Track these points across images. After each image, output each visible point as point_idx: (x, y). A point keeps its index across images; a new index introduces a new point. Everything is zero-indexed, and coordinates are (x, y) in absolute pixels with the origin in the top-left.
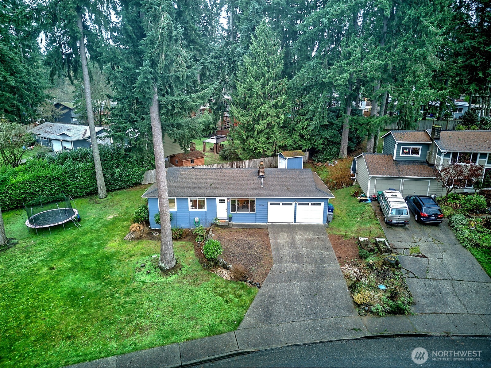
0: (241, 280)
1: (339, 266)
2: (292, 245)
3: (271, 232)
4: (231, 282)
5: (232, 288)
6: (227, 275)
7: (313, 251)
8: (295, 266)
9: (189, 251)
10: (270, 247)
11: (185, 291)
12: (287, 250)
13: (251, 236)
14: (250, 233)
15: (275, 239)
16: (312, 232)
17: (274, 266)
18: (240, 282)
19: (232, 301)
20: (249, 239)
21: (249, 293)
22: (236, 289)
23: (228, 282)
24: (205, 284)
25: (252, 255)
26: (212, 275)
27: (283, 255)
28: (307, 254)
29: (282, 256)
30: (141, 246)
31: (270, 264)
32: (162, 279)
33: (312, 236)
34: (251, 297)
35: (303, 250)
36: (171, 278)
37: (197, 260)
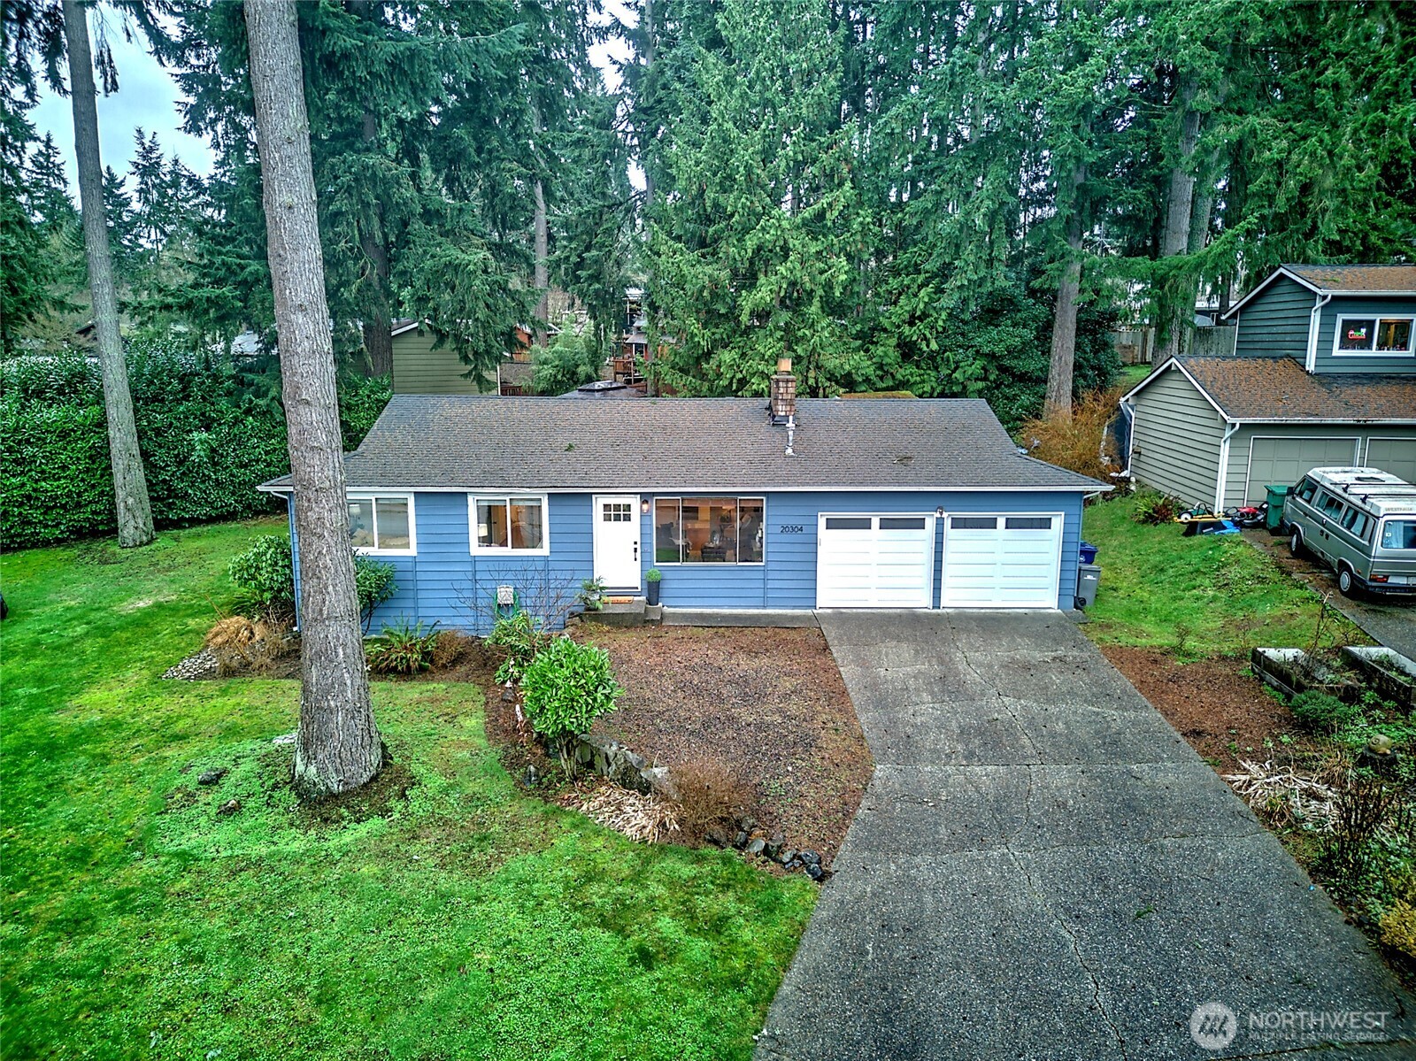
0: (716, 842)
1: (1211, 774)
2: (948, 686)
3: (840, 639)
4: (662, 849)
5: (672, 883)
6: (641, 819)
7: (1052, 709)
8: (987, 775)
9: (461, 718)
10: (844, 692)
11: (408, 903)
12: (927, 709)
13: (751, 653)
14: (744, 642)
15: (862, 663)
16: (1022, 636)
17: (877, 773)
18: (714, 851)
19: (671, 953)
20: (744, 664)
21: (769, 909)
22: (692, 886)
23: (648, 852)
24: (521, 864)
25: (760, 727)
26: (566, 822)
27: (914, 726)
28: (1031, 722)
29: (909, 730)
30: (233, 701)
31: (860, 763)
32: (295, 842)
33: (1027, 651)
34: (781, 928)
35: (1008, 708)
36: (348, 838)
37: (492, 754)
